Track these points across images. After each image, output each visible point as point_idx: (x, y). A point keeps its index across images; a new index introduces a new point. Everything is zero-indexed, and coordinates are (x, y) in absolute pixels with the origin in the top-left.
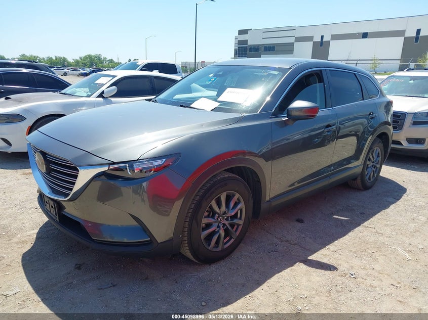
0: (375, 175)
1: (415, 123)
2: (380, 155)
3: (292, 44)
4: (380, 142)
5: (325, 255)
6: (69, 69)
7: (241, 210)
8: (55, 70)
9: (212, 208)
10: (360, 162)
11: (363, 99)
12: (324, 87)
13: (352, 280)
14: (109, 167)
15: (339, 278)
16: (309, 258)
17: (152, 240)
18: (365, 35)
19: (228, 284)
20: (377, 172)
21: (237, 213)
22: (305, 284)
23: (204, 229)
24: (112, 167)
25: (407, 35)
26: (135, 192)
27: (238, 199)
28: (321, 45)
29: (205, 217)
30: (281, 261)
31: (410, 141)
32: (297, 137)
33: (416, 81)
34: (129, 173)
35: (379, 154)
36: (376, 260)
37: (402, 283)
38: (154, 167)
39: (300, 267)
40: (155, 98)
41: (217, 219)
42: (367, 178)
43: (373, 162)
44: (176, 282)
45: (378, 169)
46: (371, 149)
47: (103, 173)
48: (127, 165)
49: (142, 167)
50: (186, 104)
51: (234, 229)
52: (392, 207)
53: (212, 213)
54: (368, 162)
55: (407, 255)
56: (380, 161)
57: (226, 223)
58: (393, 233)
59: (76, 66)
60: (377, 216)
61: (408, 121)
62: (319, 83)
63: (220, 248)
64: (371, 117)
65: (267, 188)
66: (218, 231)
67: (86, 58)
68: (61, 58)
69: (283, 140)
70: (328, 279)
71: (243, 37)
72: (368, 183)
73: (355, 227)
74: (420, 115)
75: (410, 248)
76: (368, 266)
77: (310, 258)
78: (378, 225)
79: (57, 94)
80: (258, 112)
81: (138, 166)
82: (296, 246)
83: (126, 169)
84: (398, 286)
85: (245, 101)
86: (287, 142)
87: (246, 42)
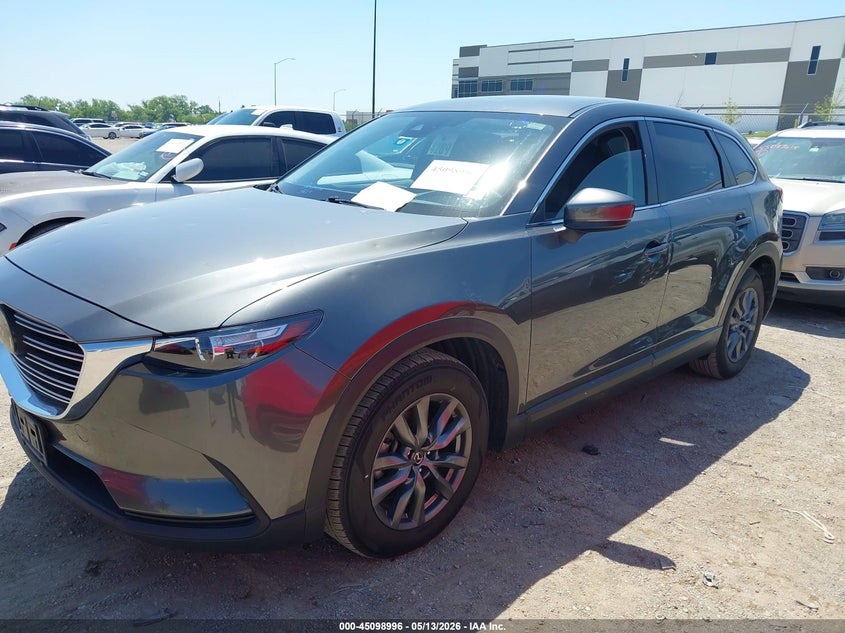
0: (746, 348)
1: (825, 236)
2: (756, 304)
3: (567, 76)
4: (756, 276)
5: (647, 532)
6: (120, 125)
7: (463, 435)
8: (92, 126)
9: (398, 433)
10: (716, 320)
11: (724, 186)
12: (643, 158)
13: (710, 592)
14: (154, 345)
15: (679, 588)
16: (612, 538)
17: (256, 515)
18: (711, 59)
19: (433, 607)
20: (749, 341)
21: (454, 440)
22: (604, 604)
23: (378, 482)
24: (161, 343)
25: (793, 58)
26: (217, 400)
27: (457, 410)
28: (624, 79)
29: (381, 455)
30: (551, 546)
31: (813, 272)
32: (583, 269)
33: (824, 149)
34: (202, 357)
35: (753, 302)
36: (758, 542)
37: (821, 599)
38: (259, 342)
39: (592, 562)
40: (277, 182)
41: (410, 456)
42: (730, 352)
43: (742, 320)
44: (315, 604)
45: (752, 334)
46: (738, 293)
47: (142, 359)
48: (197, 341)
49: (229, 344)
50: (341, 197)
51: (448, 478)
52: (783, 416)
53: (397, 445)
54: (732, 321)
55: (824, 528)
56: (756, 315)
57: (430, 464)
58: (792, 477)
59: (136, 119)
60: (754, 436)
61: (810, 232)
62: (631, 150)
63: (414, 524)
64: (740, 222)
65: (521, 379)
66: (412, 484)
67: (155, 103)
68: (104, 103)
69: (552, 276)
70: (656, 592)
71: (470, 62)
72: (732, 363)
73: (709, 464)
74: (834, 218)
75: (829, 513)
76: (742, 558)
77: (615, 538)
78: (758, 458)
79: (77, 175)
80: (501, 215)
81: (220, 343)
82: (582, 510)
83: (194, 349)
84: (812, 605)
85: (473, 189)
86: (560, 280)
87: (474, 71)
